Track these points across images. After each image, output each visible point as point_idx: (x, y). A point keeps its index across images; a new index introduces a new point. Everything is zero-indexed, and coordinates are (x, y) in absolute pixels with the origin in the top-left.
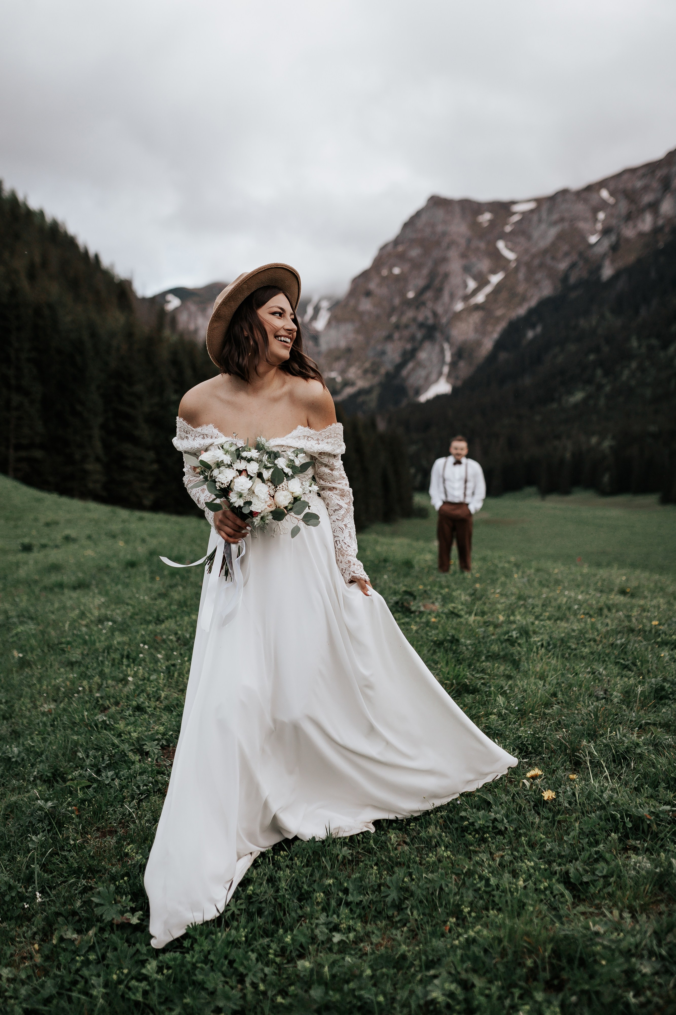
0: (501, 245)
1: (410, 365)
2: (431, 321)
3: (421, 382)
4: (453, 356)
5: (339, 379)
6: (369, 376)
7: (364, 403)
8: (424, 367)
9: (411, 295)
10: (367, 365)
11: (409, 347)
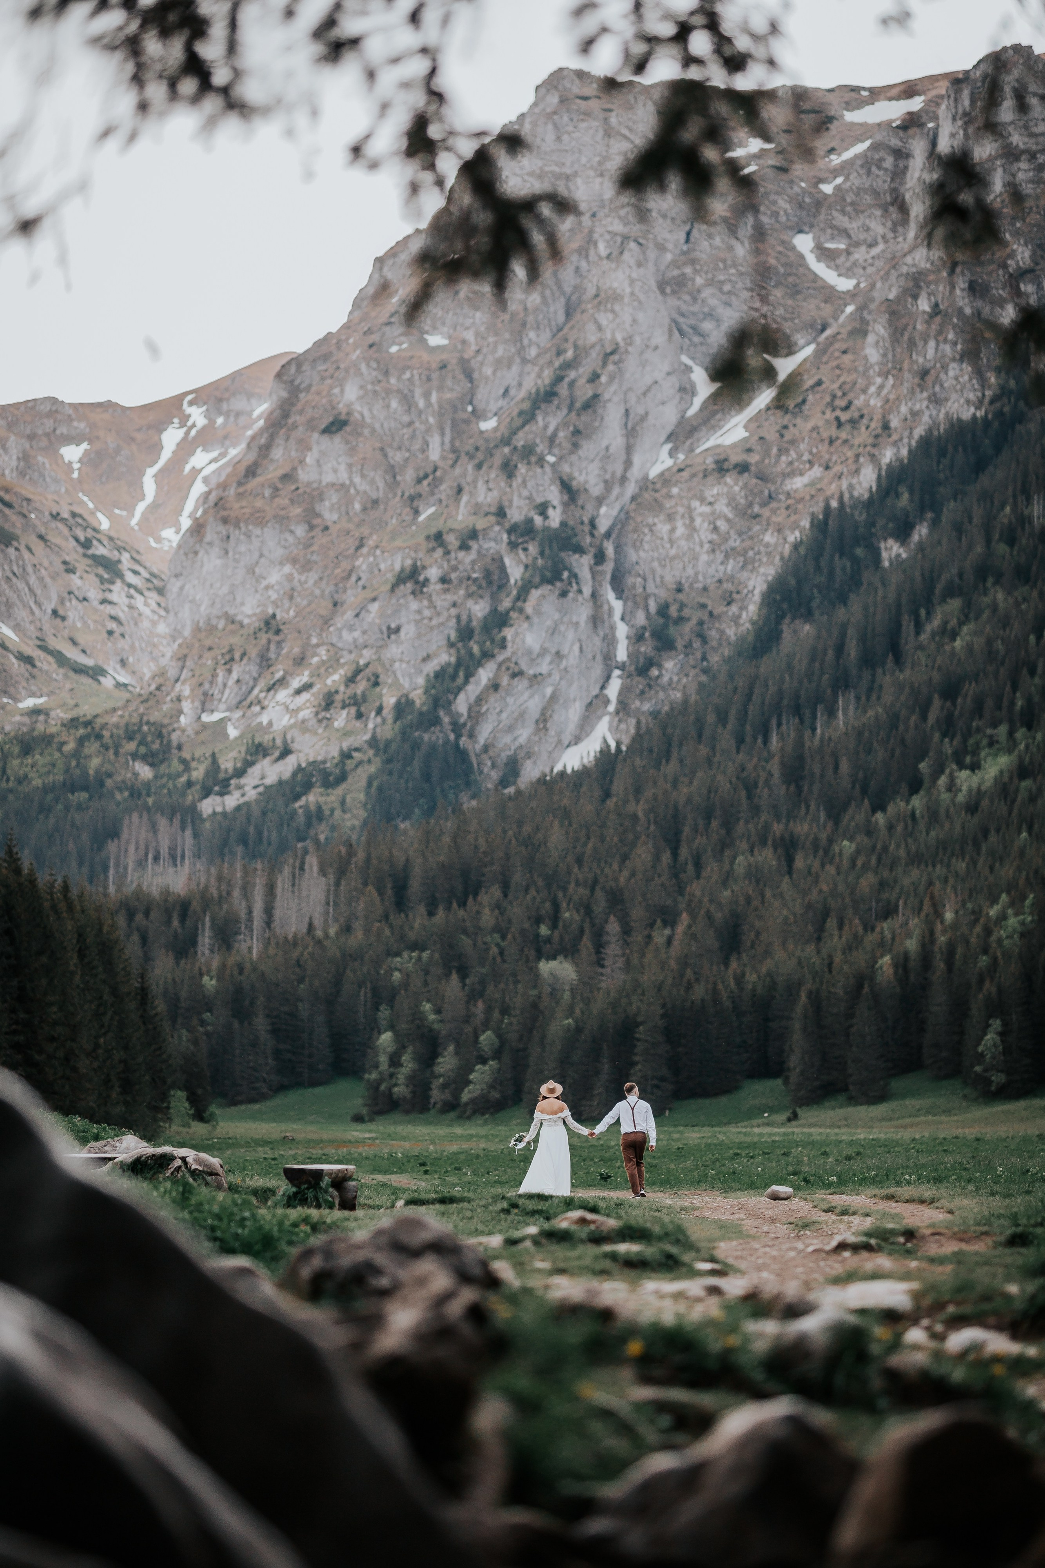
0: (804, 243)
1: (484, 675)
2: (555, 518)
3: (524, 734)
4: (638, 638)
5: (233, 732)
6: (341, 719)
7: (317, 815)
8: (536, 679)
9: (487, 425)
10: (335, 678)
11: (479, 609)
